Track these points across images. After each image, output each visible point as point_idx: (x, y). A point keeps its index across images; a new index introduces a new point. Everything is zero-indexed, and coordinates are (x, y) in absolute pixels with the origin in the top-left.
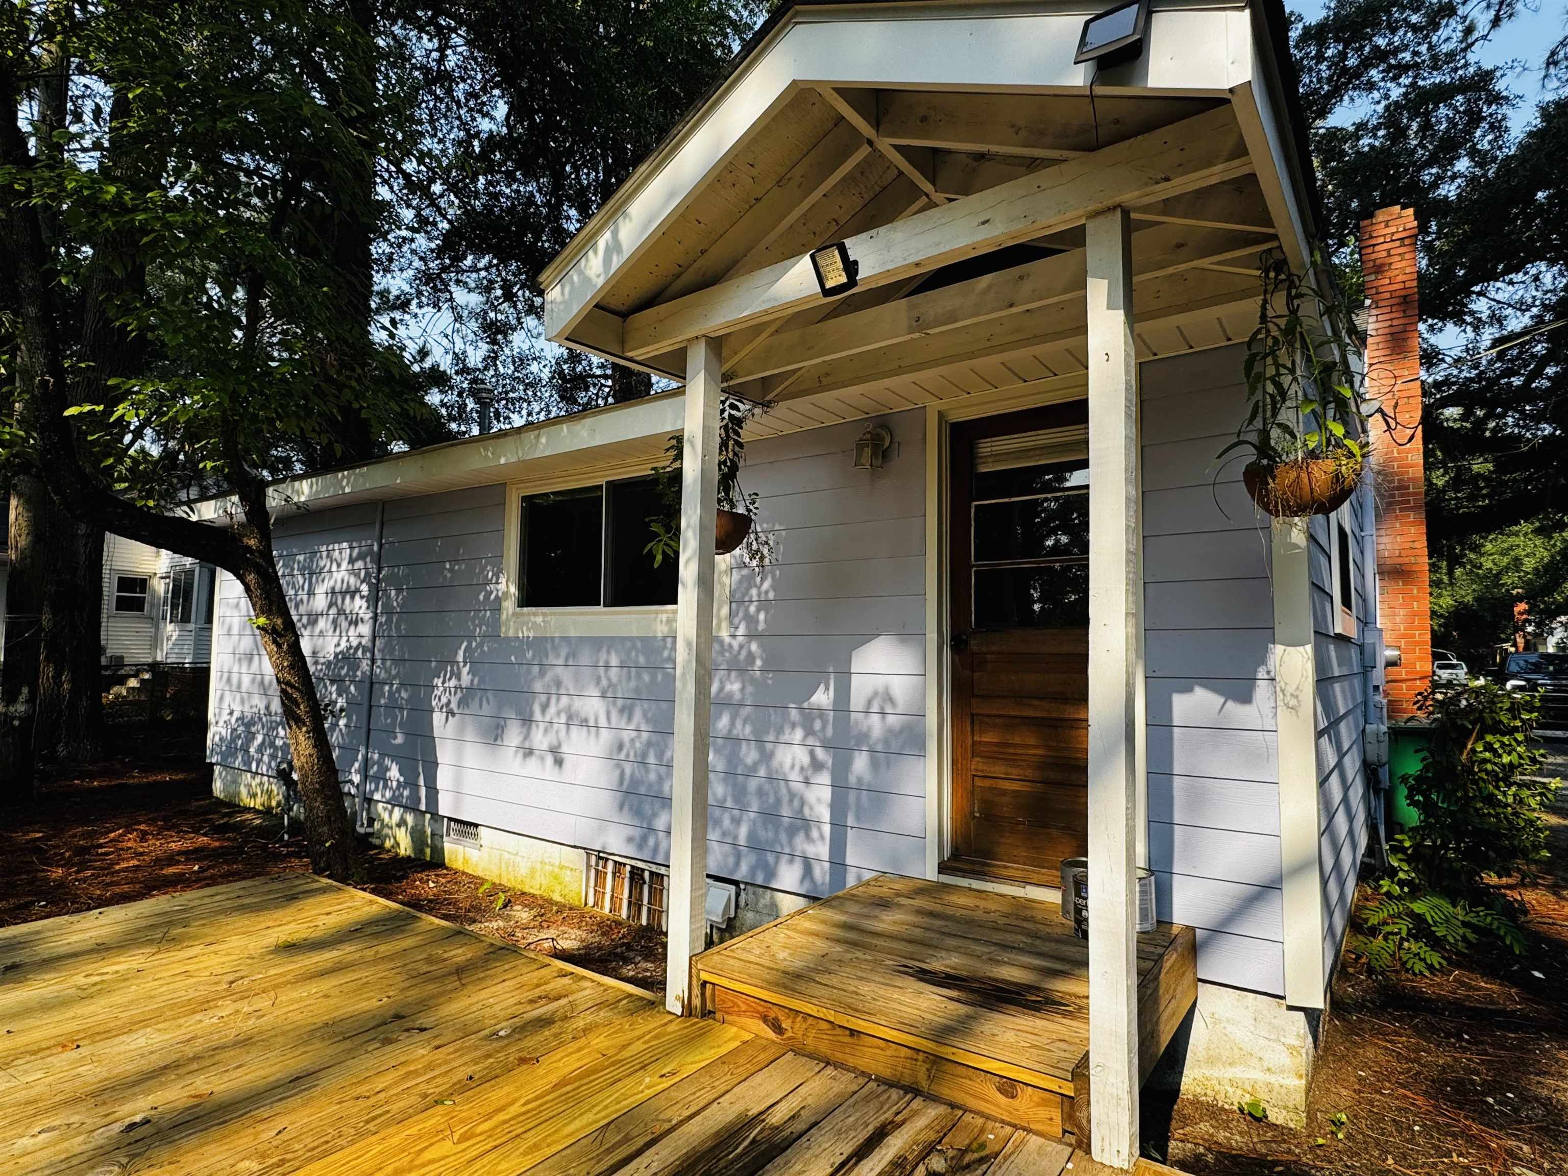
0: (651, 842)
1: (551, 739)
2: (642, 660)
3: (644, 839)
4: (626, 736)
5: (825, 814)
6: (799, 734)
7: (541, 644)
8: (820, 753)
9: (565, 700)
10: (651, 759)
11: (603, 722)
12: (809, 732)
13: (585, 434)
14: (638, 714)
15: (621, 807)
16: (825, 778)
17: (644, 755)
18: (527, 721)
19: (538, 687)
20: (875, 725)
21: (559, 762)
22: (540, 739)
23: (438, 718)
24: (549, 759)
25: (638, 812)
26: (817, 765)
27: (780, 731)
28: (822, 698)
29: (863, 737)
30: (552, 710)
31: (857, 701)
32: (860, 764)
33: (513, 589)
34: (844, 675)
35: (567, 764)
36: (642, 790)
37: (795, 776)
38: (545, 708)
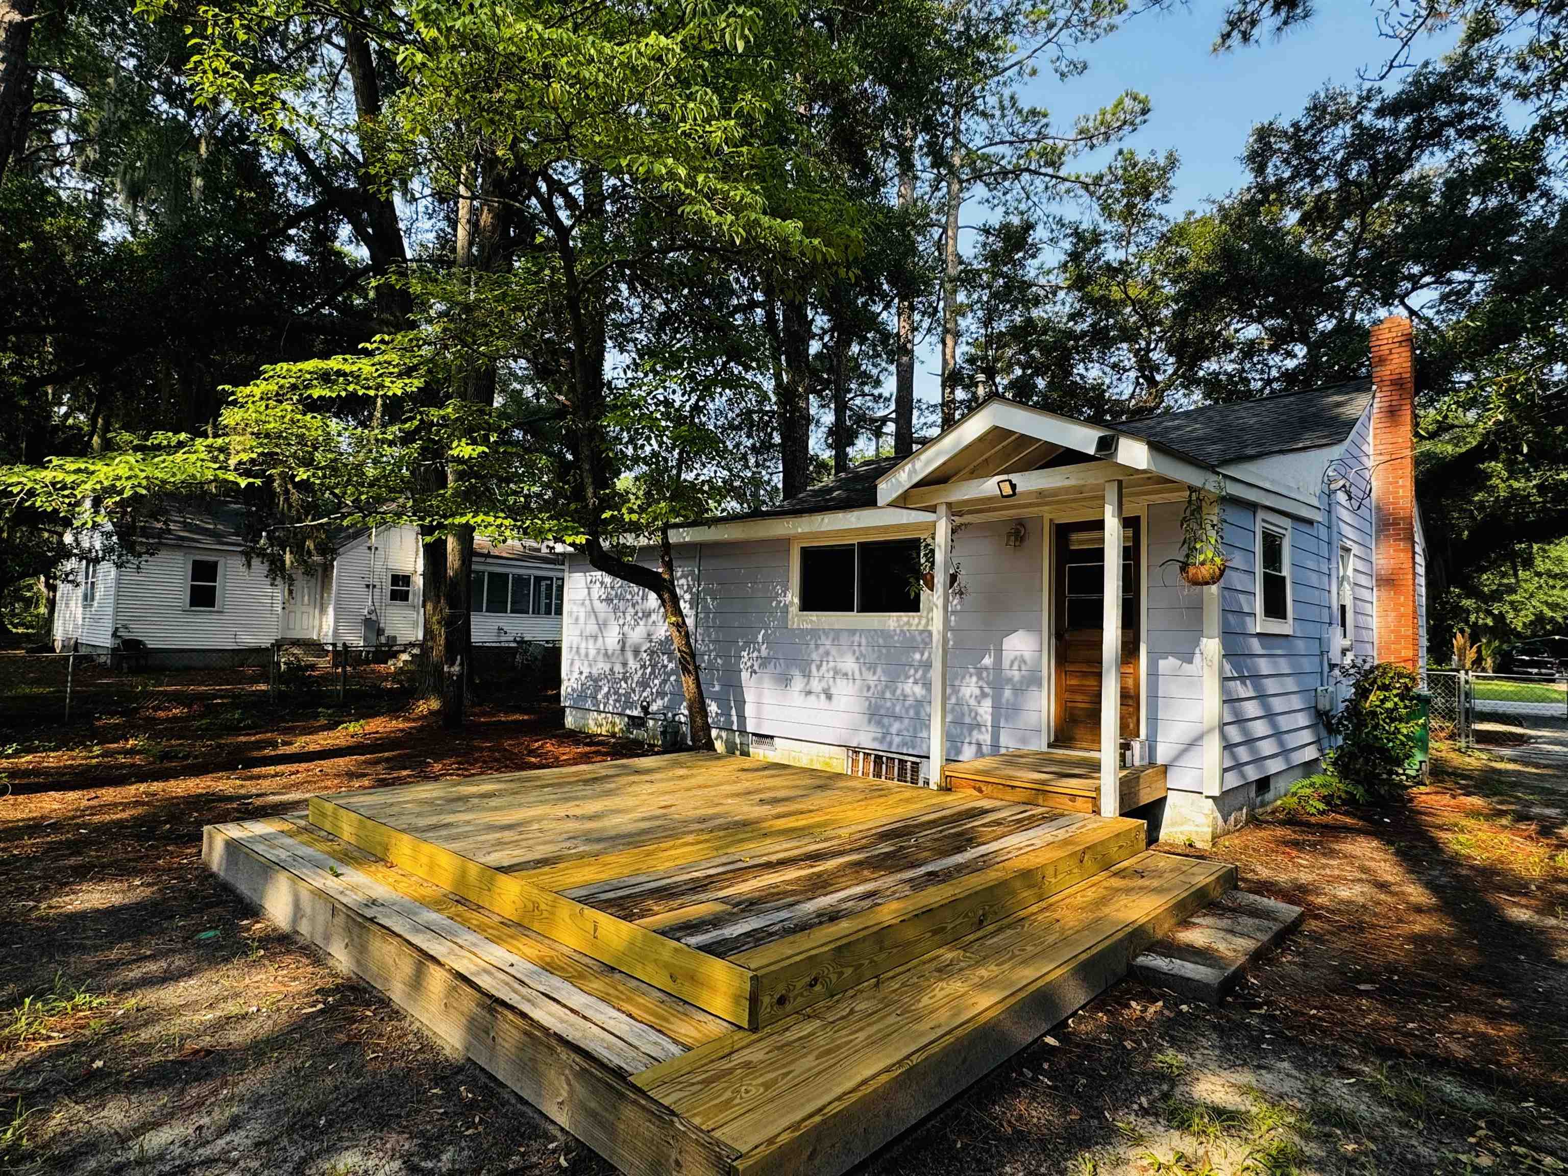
0: (888, 738)
1: (824, 684)
2: (881, 641)
3: (884, 738)
4: (872, 684)
5: (988, 719)
6: (974, 679)
7: (815, 633)
8: (987, 690)
9: (832, 664)
10: (888, 695)
11: (857, 676)
12: (980, 678)
13: (853, 519)
14: (879, 670)
15: (870, 721)
16: (988, 701)
17: (883, 693)
18: (807, 676)
19: (815, 656)
20: (1016, 675)
21: (829, 697)
22: (816, 685)
23: (745, 675)
24: (823, 697)
25: (879, 723)
26: (984, 695)
27: (963, 678)
28: (987, 661)
29: (1010, 680)
30: (824, 668)
31: (1006, 664)
32: (1007, 693)
33: (796, 600)
34: (999, 651)
35: (834, 697)
36: (882, 712)
37: (972, 702)
38: (819, 667)
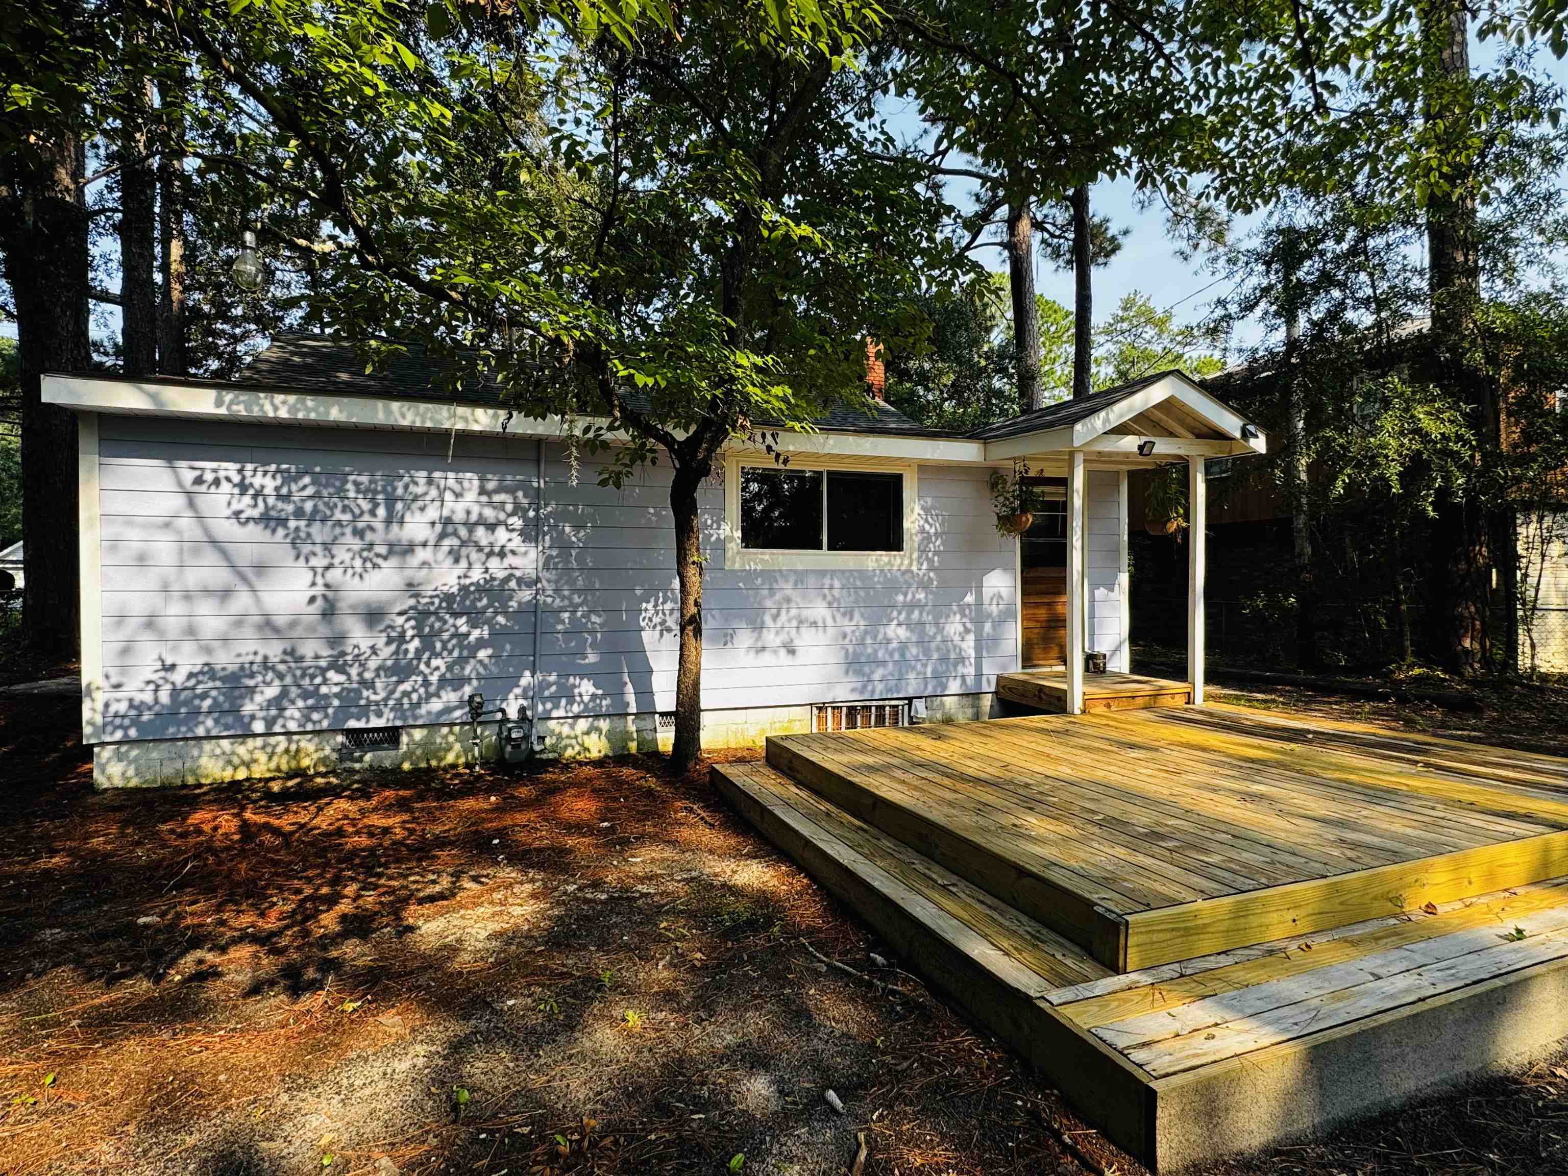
0: (870, 688)
1: (783, 637)
2: (859, 583)
3: (864, 687)
4: (848, 630)
5: (972, 653)
6: (958, 617)
7: (770, 576)
8: (969, 625)
9: (793, 612)
10: (869, 641)
11: (830, 621)
12: (963, 615)
14: (857, 616)
15: (847, 672)
16: (971, 637)
17: (863, 639)
18: (758, 628)
19: (768, 603)
20: (994, 609)
21: (792, 652)
22: (771, 638)
23: (647, 636)
24: (783, 652)
25: (858, 672)
26: (967, 631)
27: (948, 616)
28: (970, 599)
29: (989, 615)
30: (783, 617)
31: (986, 600)
32: (988, 627)
33: (738, 534)
34: (980, 587)
35: (800, 651)
36: (863, 659)
37: (957, 638)
38: (775, 618)
